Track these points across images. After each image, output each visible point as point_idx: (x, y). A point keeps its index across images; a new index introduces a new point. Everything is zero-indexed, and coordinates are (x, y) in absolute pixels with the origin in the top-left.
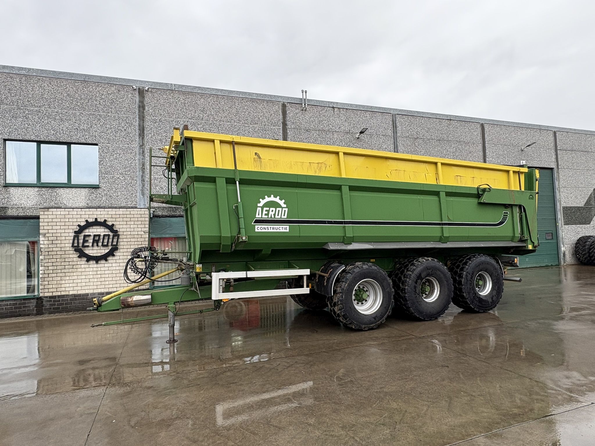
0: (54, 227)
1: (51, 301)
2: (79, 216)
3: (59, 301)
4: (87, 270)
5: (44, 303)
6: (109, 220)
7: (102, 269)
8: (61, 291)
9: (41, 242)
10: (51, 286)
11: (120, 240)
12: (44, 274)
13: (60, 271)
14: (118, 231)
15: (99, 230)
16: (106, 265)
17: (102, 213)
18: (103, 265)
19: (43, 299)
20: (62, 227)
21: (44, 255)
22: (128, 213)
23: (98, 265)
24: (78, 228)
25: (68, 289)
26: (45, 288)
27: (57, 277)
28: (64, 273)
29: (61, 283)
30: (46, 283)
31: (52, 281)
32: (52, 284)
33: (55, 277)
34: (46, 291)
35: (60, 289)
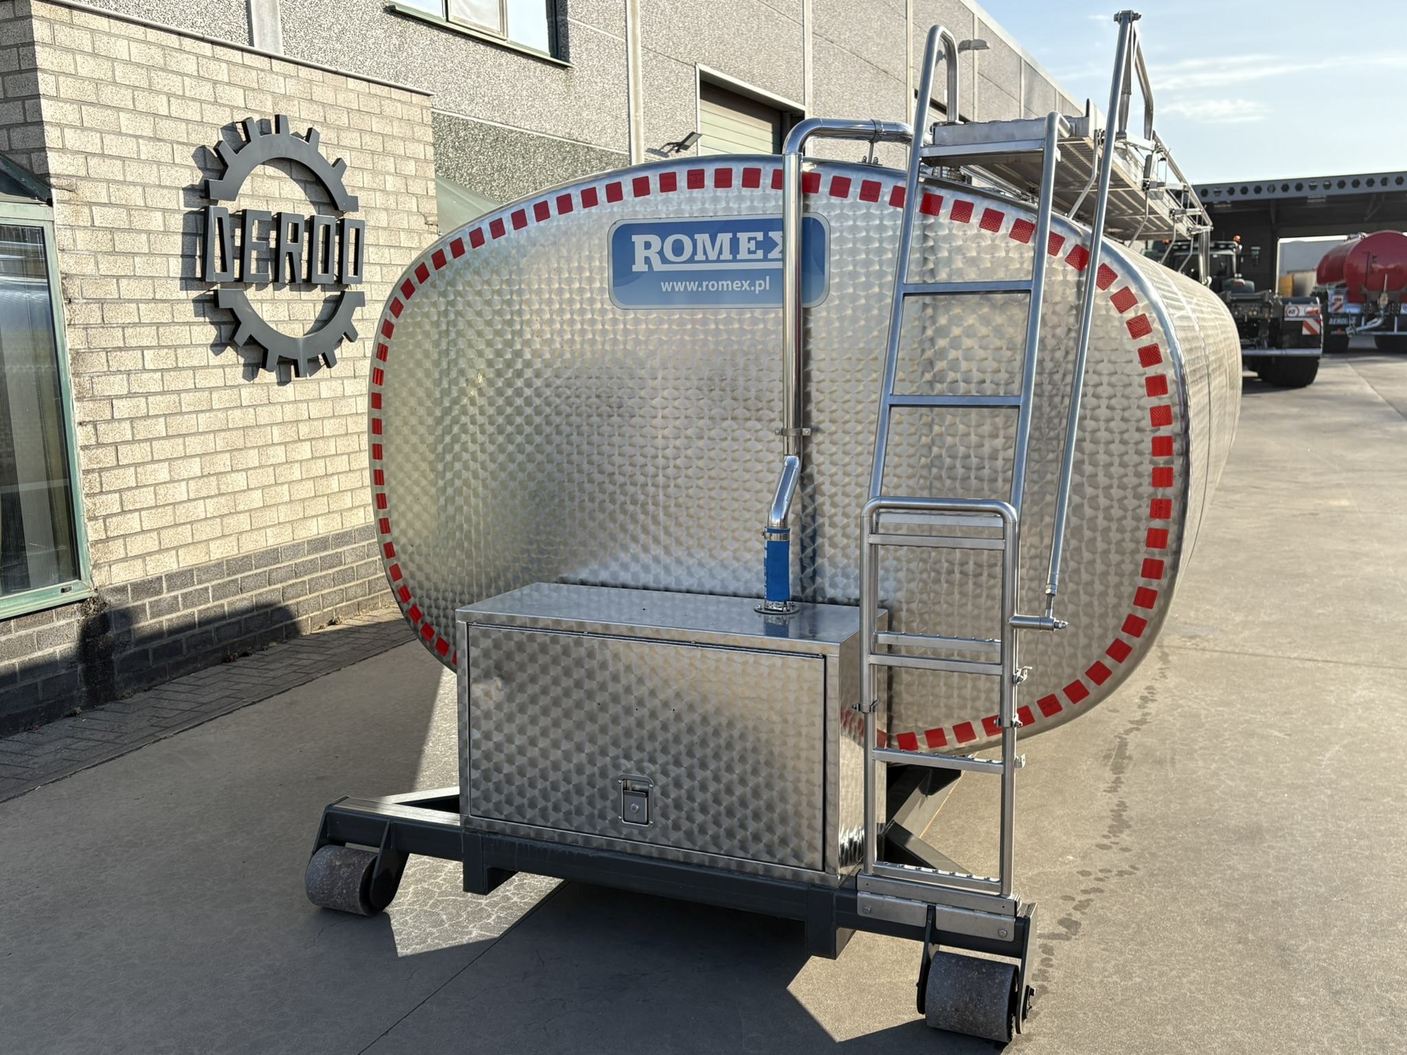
0: (114, 145)
1: (143, 609)
2: (206, 91)
4: (264, 415)
8: (176, 548)
9: (64, 237)
10: (132, 523)
12: (99, 445)
13: (159, 428)
18: (313, 391)
19: (109, 604)
20: (147, 150)
21: (86, 327)
22: (374, 105)
23: (300, 392)
25: (204, 532)
26: (110, 534)
27: (153, 461)
28: (180, 440)
29: (171, 501)
30: (111, 503)
31: (137, 487)
32: (138, 506)
33: (143, 464)
34: (117, 550)
35: (172, 532)
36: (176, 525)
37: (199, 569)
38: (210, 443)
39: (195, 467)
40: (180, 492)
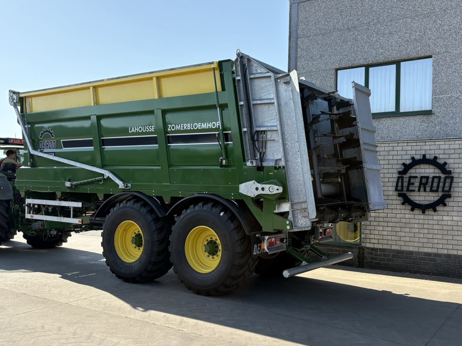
1: (373, 253)
2: (404, 153)
3: (380, 255)
4: (412, 221)
5: (366, 255)
6: (441, 156)
7: (431, 222)
8: (383, 244)
10: (372, 236)
11: (454, 185)
13: (382, 219)
14: (452, 171)
15: (427, 171)
16: (435, 218)
17: (432, 147)
18: (430, 217)
19: (365, 250)
20: (385, 166)
23: (426, 217)
24: (403, 167)
25: (390, 242)
26: (367, 237)
27: (379, 226)
28: (387, 223)
29: (382, 234)
30: (368, 232)
31: (374, 230)
32: (374, 234)
33: (376, 226)
34: (368, 241)
35: (382, 240)
36: (383, 239)
37: (388, 250)
38: (395, 225)
39: (390, 229)
40: (385, 233)
